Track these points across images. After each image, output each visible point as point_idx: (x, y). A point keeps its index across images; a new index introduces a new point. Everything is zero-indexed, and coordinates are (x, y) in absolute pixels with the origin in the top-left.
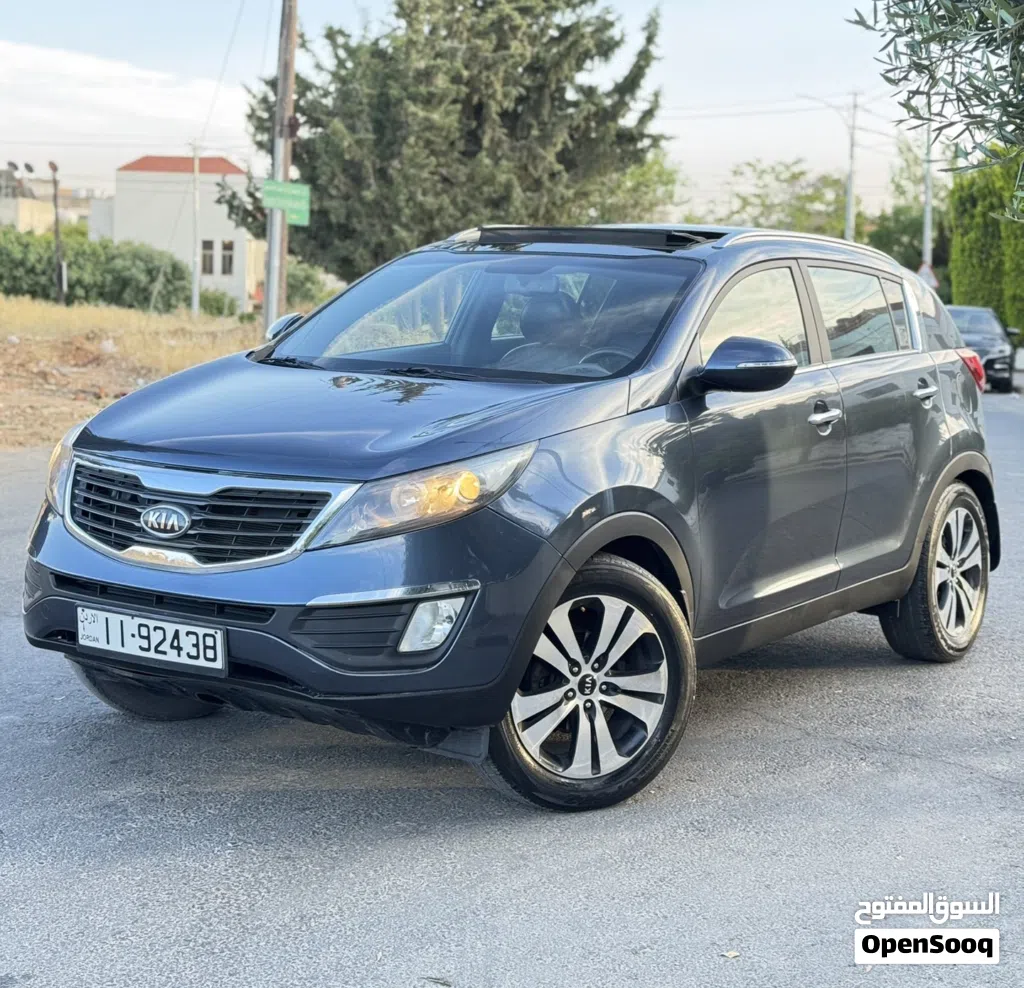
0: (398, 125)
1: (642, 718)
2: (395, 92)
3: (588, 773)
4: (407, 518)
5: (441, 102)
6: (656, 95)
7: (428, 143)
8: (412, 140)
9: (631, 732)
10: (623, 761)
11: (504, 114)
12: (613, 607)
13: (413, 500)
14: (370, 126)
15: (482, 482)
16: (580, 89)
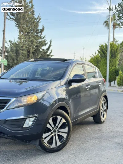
0: (19, 53)
1: (64, 136)
2: (18, 49)
3: (55, 146)
4: (24, 104)
5: (24, 50)
6: (52, 50)
7: (23, 56)
8: (21, 55)
9: (62, 139)
10: (61, 143)
11: (32, 52)
12: (59, 118)
13: (26, 101)
14: (15, 53)
15: (38, 97)
16: (42, 49)
